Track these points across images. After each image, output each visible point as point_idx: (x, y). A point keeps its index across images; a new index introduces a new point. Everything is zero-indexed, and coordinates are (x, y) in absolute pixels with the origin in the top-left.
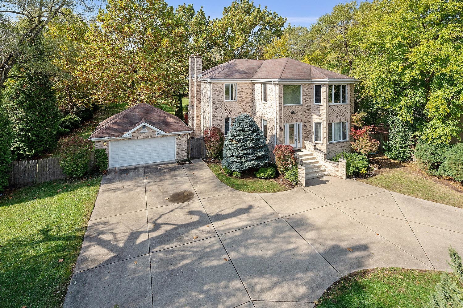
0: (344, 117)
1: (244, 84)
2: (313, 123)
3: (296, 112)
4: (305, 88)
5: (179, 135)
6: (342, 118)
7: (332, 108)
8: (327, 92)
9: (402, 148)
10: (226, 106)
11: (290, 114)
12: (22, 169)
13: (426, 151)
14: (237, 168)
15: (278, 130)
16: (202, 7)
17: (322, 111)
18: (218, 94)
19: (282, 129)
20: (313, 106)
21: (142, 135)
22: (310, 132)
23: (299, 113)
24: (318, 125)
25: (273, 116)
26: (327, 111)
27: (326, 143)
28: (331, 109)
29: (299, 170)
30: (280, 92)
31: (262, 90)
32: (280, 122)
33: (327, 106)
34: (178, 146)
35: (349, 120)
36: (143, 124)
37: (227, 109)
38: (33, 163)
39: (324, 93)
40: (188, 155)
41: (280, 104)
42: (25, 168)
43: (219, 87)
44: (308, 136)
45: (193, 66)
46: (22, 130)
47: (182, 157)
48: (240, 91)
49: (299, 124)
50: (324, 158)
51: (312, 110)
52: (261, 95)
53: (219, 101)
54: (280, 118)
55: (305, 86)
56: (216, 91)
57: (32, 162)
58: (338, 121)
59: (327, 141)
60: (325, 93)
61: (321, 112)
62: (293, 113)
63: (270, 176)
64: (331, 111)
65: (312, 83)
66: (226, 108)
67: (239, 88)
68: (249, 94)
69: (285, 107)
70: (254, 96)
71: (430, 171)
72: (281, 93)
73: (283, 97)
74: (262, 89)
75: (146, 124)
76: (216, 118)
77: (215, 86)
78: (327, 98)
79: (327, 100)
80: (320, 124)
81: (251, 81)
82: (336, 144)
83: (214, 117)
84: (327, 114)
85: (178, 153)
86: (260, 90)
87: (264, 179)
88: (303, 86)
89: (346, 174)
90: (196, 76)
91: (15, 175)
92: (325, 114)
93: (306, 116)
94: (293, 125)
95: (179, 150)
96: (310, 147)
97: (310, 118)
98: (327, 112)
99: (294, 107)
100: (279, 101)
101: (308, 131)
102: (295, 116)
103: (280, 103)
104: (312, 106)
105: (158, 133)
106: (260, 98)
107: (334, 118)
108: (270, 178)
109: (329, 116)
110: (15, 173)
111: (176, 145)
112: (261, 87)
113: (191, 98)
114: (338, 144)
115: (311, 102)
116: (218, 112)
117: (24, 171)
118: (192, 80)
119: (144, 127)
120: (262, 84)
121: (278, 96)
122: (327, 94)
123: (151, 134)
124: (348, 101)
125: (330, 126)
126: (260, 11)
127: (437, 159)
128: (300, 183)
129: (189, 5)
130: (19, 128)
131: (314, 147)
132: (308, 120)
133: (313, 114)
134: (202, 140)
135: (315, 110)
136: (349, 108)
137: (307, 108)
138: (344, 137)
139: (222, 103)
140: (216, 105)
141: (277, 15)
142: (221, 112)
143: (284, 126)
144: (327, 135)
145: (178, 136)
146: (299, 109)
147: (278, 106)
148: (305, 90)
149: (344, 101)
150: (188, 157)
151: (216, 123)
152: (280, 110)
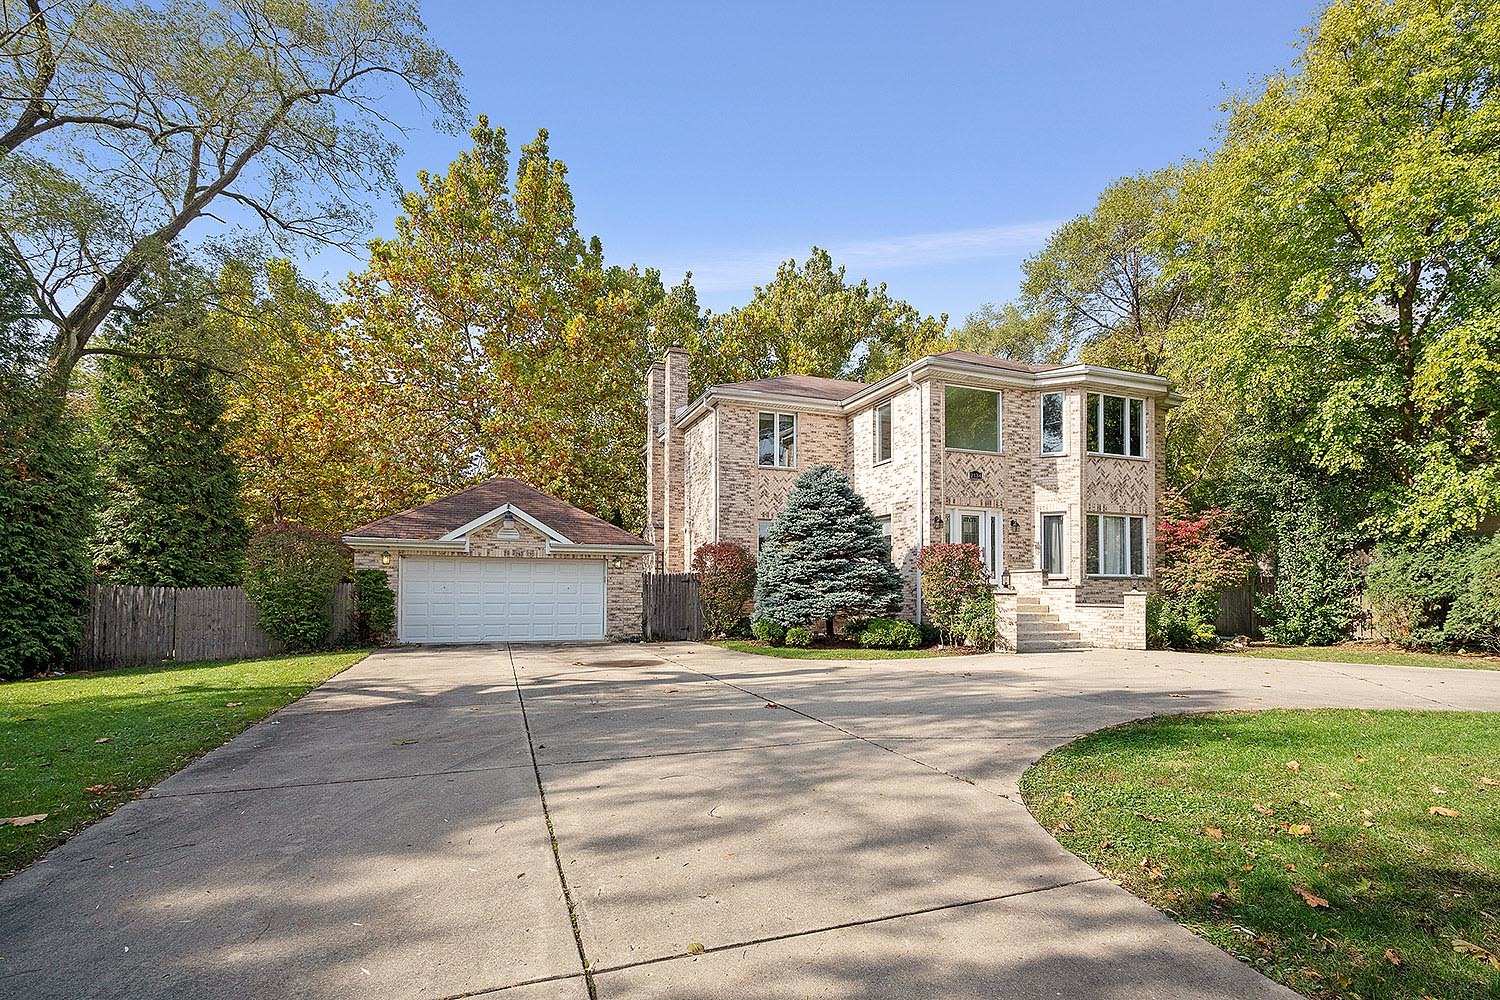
0: (1137, 500)
1: (819, 418)
2: (1037, 515)
3: (984, 474)
4: (1011, 402)
5: (618, 558)
6: (1128, 502)
7: (1099, 465)
8: (1082, 412)
9: (1321, 601)
10: (762, 482)
11: (967, 478)
12: (128, 613)
13: (1404, 571)
14: (798, 616)
15: (927, 527)
16: (689, 275)
17: (1068, 474)
18: (738, 442)
19: (941, 521)
20: (1039, 461)
21: (503, 546)
22: (1028, 543)
23: (993, 480)
24: (1052, 520)
25: (911, 489)
26: (1082, 471)
27: (1079, 574)
28: (1094, 468)
29: (996, 597)
30: (935, 404)
31: (877, 426)
32: (935, 501)
33: (1082, 458)
34: (614, 593)
35: (1151, 510)
36: (503, 509)
37: (766, 494)
38: (162, 594)
39: (1073, 416)
40: (644, 624)
41: (935, 444)
42: (137, 608)
43: (741, 420)
44: (1023, 558)
45: (660, 397)
46: (135, 548)
47: (626, 629)
48: (808, 439)
49: (993, 519)
50: (1073, 599)
51: (1033, 474)
52: (874, 444)
53: (741, 462)
54: (935, 487)
55: (1011, 396)
56: (731, 432)
57: (159, 593)
58: (1114, 509)
59: (1081, 568)
60: (1077, 415)
61: (1062, 477)
62: (975, 475)
63: (906, 642)
64: (1095, 475)
65: (1038, 383)
66: (762, 489)
67: (803, 430)
68: (835, 451)
69: (949, 454)
70: (849, 458)
71: (1417, 632)
72: (938, 407)
73: (943, 421)
74: (877, 423)
75: (514, 510)
76: (733, 517)
77: (730, 415)
78: (1081, 432)
79: (1081, 436)
80: (1058, 518)
81: (840, 409)
82: (1111, 583)
83: (724, 512)
84: (1081, 484)
85: (612, 616)
86: (871, 429)
87: (884, 647)
88: (1005, 395)
89: (1147, 635)
90: (671, 412)
91: (105, 627)
92: (1077, 482)
93: (1016, 491)
94: (975, 520)
95: (618, 605)
96: (1029, 583)
97: (1029, 500)
98: (1082, 477)
99: (978, 457)
100: (932, 432)
101: (1020, 539)
102: (980, 489)
103: (933, 440)
104: (1034, 460)
105: (552, 542)
106: (869, 454)
107: (1103, 498)
108: (905, 646)
109: (1088, 490)
110: (105, 624)
111: (608, 589)
112: (874, 416)
113: (654, 496)
114: (1117, 583)
115: (1032, 449)
116: (739, 500)
117: (134, 619)
118: (656, 439)
119: (509, 516)
120: (875, 409)
121: (927, 417)
122: (1082, 419)
123: (530, 545)
124: (1147, 452)
125: (1091, 523)
126: (867, 292)
127: (1438, 590)
128: (1003, 641)
129: (647, 271)
130: (125, 543)
131: (1041, 579)
132: (1023, 504)
133: (1037, 487)
134: (688, 581)
135: (1043, 473)
136: (1151, 471)
137: (1018, 468)
138: (1137, 566)
139: (752, 472)
140: (732, 474)
141: (917, 314)
142: (749, 500)
143: (948, 516)
144: (1082, 548)
145: (614, 561)
146: (996, 468)
147: (928, 450)
148: (1012, 407)
149: (1136, 449)
150: (645, 633)
151: (735, 533)
152: (936, 460)
